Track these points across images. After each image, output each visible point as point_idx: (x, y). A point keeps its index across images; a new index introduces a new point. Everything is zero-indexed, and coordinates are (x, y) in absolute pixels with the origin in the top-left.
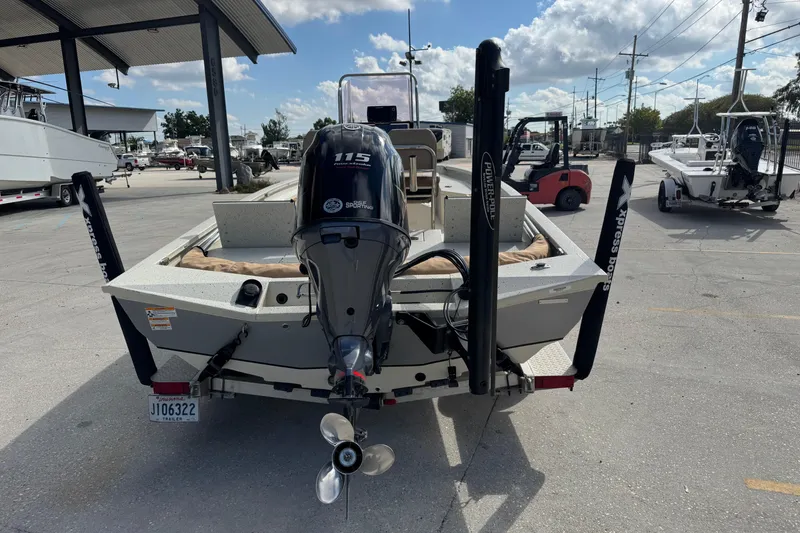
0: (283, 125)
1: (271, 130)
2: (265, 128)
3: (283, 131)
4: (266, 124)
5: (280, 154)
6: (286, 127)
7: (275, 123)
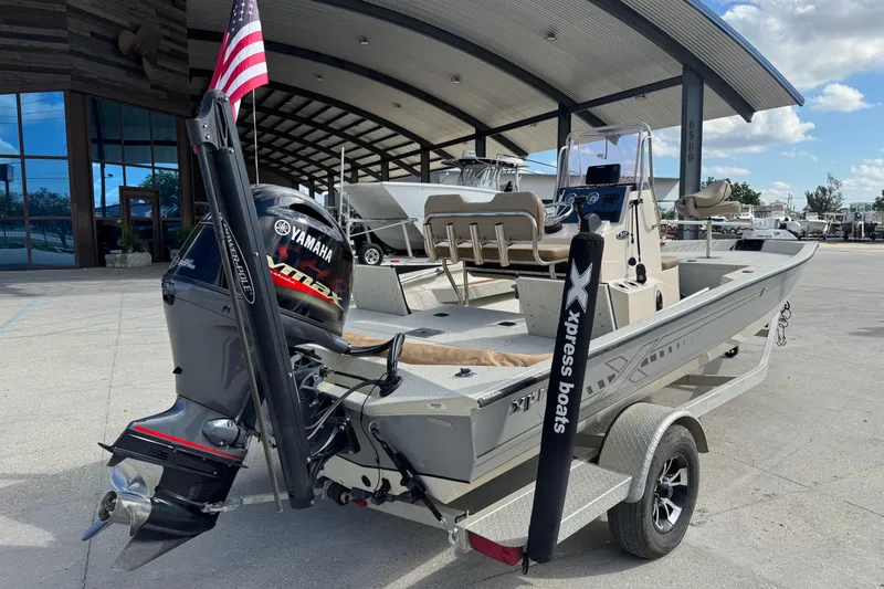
0: (835, 193)
1: (818, 199)
2: (809, 198)
3: (834, 200)
4: (813, 191)
5: (813, 228)
6: (840, 194)
7: (824, 190)
